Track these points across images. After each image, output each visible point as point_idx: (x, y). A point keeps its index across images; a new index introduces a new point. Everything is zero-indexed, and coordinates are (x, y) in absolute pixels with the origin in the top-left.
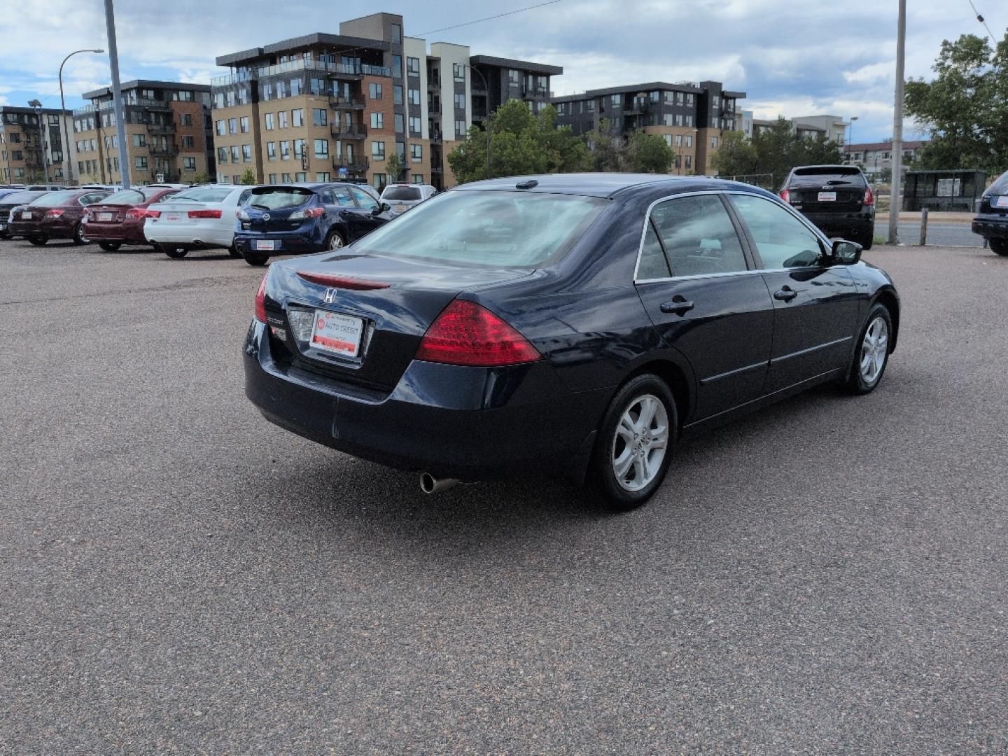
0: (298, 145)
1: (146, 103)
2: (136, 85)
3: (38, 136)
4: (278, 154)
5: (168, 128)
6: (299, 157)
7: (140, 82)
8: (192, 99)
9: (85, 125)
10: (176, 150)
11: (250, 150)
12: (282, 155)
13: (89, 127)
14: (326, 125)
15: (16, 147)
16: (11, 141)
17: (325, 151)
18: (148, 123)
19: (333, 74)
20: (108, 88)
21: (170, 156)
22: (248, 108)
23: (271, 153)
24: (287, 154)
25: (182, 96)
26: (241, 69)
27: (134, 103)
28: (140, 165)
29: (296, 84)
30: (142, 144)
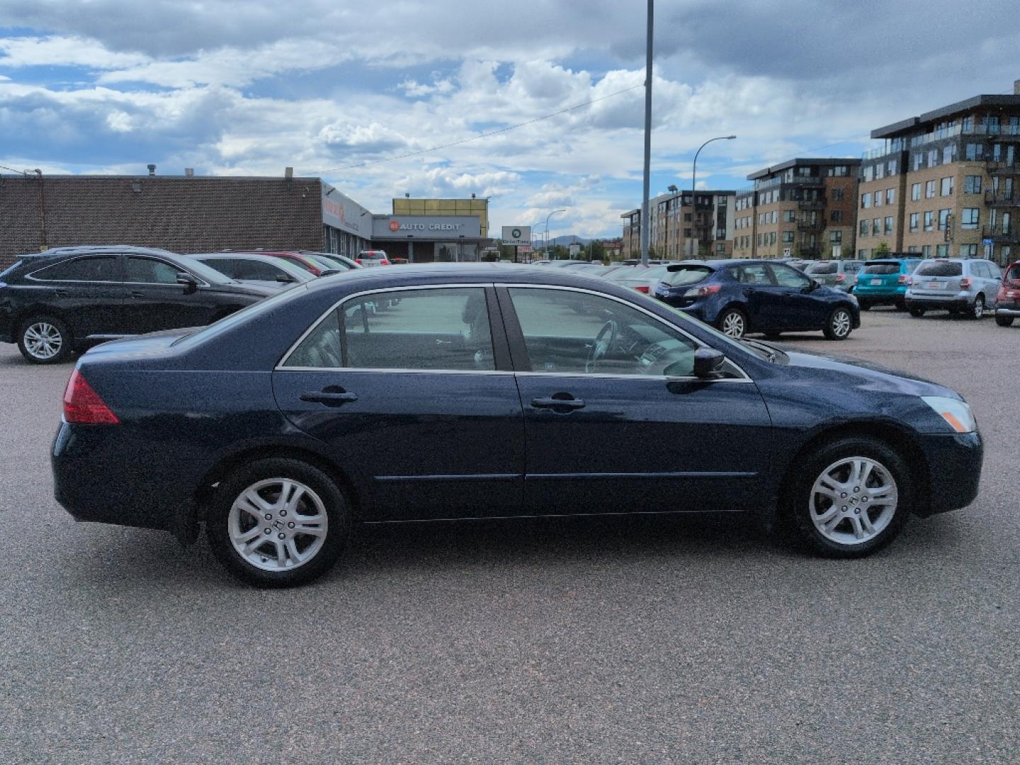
0: (944, 214)
1: (801, 180)
2: (794, 164)
3: (708, 216)
4: (921, 225)
5: (819, 203)
6: (943, 228)
7: (798, 160)
8: (848, 174)
9: (745, 204)
10: (824, 225)
11: (893, 222)
12: (925, 227)
13: (748, 206)
14: (980, 193)
15: (690, 225)
16: (685, 220)
17: (975, 220)
18: (801, 199)
19: (995, 137)
20: (769, 169)
21: (817, 230)
22: (896, 180)
23: (914, 225)
24: (931, 225)
25: (838, 171)
26: (895, 140)
27: (791, 181)
28: (787, 239)
29: (949, 151)
30: (792, 220)
